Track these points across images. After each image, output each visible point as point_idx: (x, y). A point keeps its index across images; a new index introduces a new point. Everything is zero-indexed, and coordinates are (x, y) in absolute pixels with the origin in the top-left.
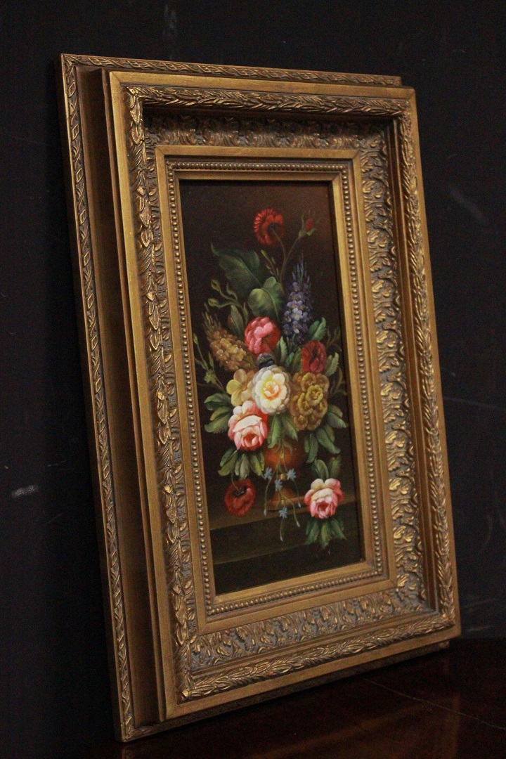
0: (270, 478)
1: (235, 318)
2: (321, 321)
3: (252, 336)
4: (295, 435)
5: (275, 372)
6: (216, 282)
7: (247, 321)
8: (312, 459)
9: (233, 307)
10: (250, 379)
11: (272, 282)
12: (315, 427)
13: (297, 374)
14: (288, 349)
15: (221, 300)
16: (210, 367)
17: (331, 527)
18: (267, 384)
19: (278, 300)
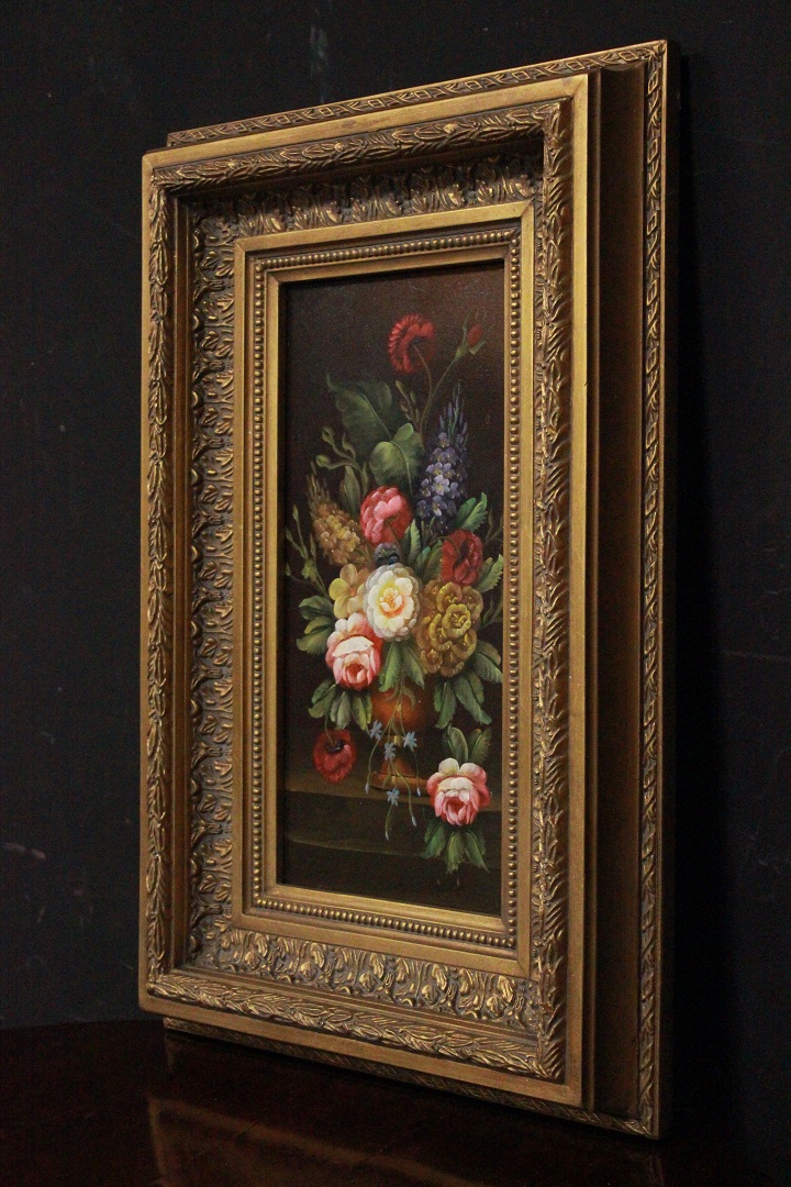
0: (379, 737)
1: (349, 486)
2: (479, 499)
3: (371, 515)
4: (420, 679)
5: (399, 575)
6: (328, 430)
7: (365, 490)
8: (444, 723)
9: (349, 470)
10: (362, 580)
11: (408, 431)
12: (454, 672)
13: (432, 582)
14: (421, 539)
15: (334, 458)
16: (310, 556)
17: (464, 841)
18: (386, 591)
19: (413, 461)
